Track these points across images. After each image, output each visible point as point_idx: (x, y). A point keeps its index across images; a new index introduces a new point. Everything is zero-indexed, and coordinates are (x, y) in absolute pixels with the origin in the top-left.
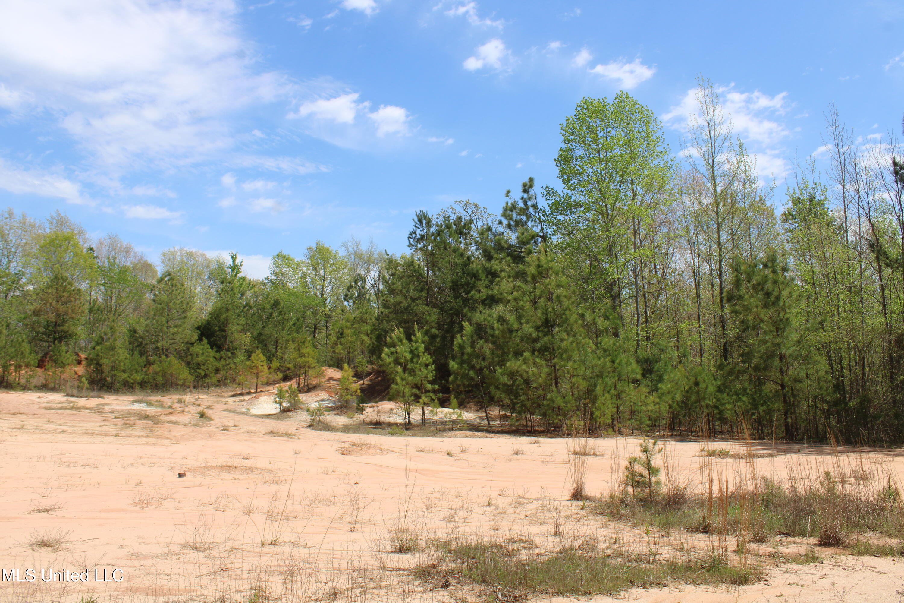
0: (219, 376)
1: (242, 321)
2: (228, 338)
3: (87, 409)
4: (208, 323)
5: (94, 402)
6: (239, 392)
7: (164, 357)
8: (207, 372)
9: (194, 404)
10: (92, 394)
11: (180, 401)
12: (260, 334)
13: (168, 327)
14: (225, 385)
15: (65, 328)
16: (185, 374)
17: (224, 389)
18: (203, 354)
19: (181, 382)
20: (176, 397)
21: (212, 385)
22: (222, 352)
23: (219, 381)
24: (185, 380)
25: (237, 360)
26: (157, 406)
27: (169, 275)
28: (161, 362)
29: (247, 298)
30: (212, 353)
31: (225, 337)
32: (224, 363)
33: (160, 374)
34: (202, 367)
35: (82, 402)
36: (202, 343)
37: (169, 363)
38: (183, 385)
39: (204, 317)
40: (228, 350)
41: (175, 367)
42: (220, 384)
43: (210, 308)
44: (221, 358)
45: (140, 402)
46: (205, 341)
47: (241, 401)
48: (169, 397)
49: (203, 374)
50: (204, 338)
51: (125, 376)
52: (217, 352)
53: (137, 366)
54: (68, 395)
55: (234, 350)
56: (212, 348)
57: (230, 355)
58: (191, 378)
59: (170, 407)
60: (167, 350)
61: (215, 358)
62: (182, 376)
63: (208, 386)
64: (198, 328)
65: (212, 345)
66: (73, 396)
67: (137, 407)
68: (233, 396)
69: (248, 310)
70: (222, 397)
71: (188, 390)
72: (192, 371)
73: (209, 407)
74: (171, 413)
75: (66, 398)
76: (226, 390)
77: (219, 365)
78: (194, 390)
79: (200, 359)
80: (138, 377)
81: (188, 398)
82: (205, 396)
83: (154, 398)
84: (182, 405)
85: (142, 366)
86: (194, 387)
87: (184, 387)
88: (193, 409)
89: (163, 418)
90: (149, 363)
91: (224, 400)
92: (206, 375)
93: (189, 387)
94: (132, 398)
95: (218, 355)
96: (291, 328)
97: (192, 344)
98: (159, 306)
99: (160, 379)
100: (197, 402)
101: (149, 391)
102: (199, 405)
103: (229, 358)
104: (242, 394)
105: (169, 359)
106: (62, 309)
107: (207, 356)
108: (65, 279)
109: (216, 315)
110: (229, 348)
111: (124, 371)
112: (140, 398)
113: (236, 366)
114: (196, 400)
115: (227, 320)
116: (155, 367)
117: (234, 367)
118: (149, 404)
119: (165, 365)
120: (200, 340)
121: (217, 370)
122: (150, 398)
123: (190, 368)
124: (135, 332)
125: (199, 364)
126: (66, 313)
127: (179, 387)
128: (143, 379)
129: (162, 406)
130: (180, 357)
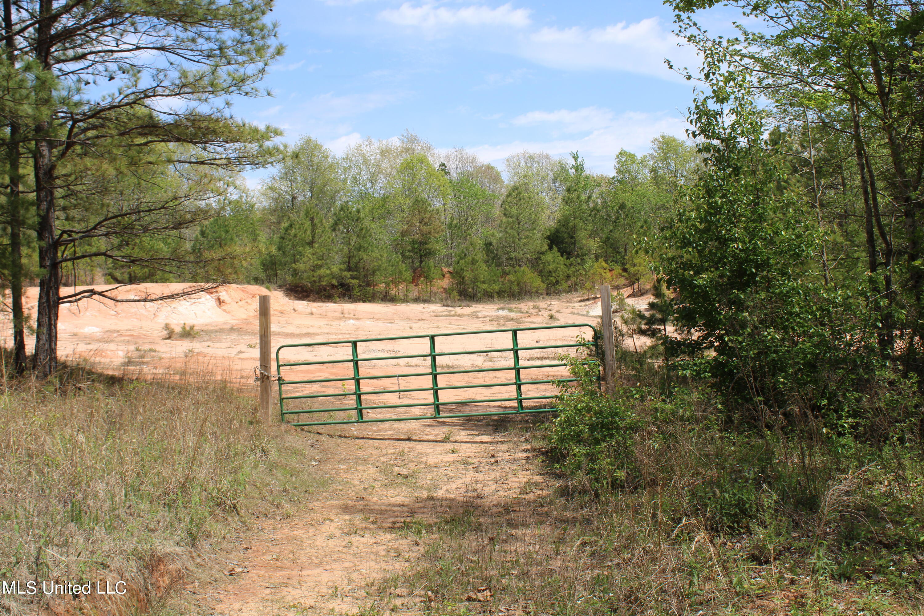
0: (569, 283)
1: (590, 227)
2: (577, 245)
3: (465, 315)
4: (557, 231)
5: (467, 310)
6: (586, 298)
7: (518, 267)
8: (559, 279)
9: (546, 309)
10: (463, 304)
11: (535, 307)
12: (608, 238)
13: (519, 239)
14: (576, 290)
15: (429, 246)
16: (537, 282)
17: (575, 294)
18: (554, 261)
19: (534, 290)
20: (531, 304)
21: (563, 291)
22: (572, 259)
23: (570, 287)
24: (538, 288)
25: (587, 266)
26: (516, 312)
27: (517, 189)
28: (516, 272)
29: (594, 201)
30: (562, 260)
31: (574, 244)
32: (574, 269)
33: (515, 283)
34: (554, 275)
35: (459, 310)
36: (553, 252)
37: (523, 273)
38: (537, 292)
39: (553, 224)
40: (577, 256)
41: (528, 276)
42: (571, 289)
43: (558, 215)
44: (571, 265)
45: (503, 309)
46: (555, 249)
47: (586, 305)
48: (525, 304)
49: (554, 281)
50: (554, 246)
51: (485, 286)
52: (567, 259)
53: (495, 278)
54: (444, 306)
55: (583, 256)
56: (562, 256)
57: (579, 260)
58: (543, 286)
59: (527, 312)
60: (519, 260)
61: (566, 265)
62: (535, 285)
63: (559, 293)
64: (548, 238)
65: (562, 252)
66: (448, 306)
67: (502, 313)
68: (580, 301)
69: (596, 214)
70: (571, 302)
71: (541, 296)
72: (545, 279)
73: (558, 312)
74: (529, 316)
75: (445, 308)
76: (576, 295)
77: (570, 272)
78: (546, 297)
79: (551, 267)
80: (497, 287)
81: (542, 304)
82: (556, 302)
83: (514, 305)
84: (536, 310)
85: (498, 277)
86: (547, 294)
87: (537, 294)
88: (545, 313)
89: (523, 319)
90: (505, 274)
91: (572, 305)
92: (557, 282)
93: (542, 294)
94: (496, 306)
95: (568, 262)
96: (639, 231)
97: (543, 253)
98: (510, 220)
99: (515, 288)
100: (549, 308)
101: (506, 299)
102: (550, 310)
103: (579, 264)
104: (588, 300)
105: (522, 269)
106: (425, 229)
107: (558, 263)
108: (424, 201)
109: (564, 222)
110: (578, 254)
111: (484, 282)
112: (502, 305)
113: (586, 271)
114: (548, 306)
115: (575, 227)
116: (511, 277)
117: (584, 273)
118: (511, 310)
119: (519, 275)
120: (551, 248)
121: (568, 276)
122: (510, 306)
123: (542, 276)
124: (491, 244)
125: (550, 272)
126: (430, 233)
127: (533, 294)
128: (500, 288)
129: (521, 312)
130: (532, 266)
